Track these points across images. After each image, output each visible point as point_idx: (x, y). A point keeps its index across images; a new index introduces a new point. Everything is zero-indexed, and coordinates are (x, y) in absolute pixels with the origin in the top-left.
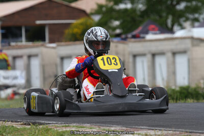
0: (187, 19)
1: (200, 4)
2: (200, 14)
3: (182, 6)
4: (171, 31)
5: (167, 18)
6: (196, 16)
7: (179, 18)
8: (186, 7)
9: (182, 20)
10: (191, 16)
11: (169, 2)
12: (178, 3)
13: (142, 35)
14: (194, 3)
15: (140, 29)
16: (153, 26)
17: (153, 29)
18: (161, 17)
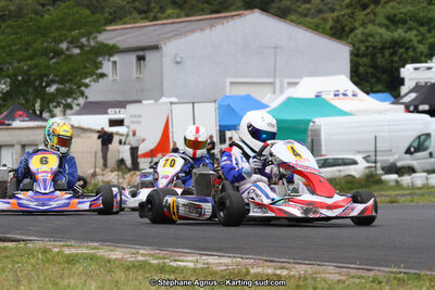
0: (58, 105)
2: (75, 98)
3: (52, 89)
4: (40, 117)
5: (35, 102)
6: (69, 100)
7: (49, 103)
8: (57, 90)
9: (51, 106)
11: (38, 83)
12: (48, 85)
13: (7, 122)
14: (67, 85)
15: (5, 113)
16: (20, 113)
17: (21, 116)
18: (27, 101)
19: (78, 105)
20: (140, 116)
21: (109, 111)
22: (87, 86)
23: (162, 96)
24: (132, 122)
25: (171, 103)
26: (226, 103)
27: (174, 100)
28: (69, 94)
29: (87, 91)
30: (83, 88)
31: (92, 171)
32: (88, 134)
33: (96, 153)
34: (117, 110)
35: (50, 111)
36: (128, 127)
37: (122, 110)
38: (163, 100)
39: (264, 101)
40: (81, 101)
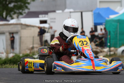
0: (15, 13)
1: (23, 4)
2: (23, 10)
3: (12, 5)
4: (5, 19)
5: (3, 12)
6: (21, 11)
7: (10, 12)
8: (14, 6)
10: (17, 11)
11: (4, 2)
12: (10, 3)
14: (19, 3)
19: (25, 13)
20: (55, 19)
21: (40, 16)
22: (29, 3)
23: (65, 8)
24: (51, 22)
25: (70, 12)
26: (97, 12)
27: (72, 10)
28: (20, 7)
29: (29, 6)
30: (27, 5)
31: (31, 46)
32: (30, 28)
33: (33, 37)
34: (44, 15)
35: (11, 16)
36: (49, 24)
37: (46, 16)
38: (67, 10)
39: (116, 10)
40: (26, 11)
